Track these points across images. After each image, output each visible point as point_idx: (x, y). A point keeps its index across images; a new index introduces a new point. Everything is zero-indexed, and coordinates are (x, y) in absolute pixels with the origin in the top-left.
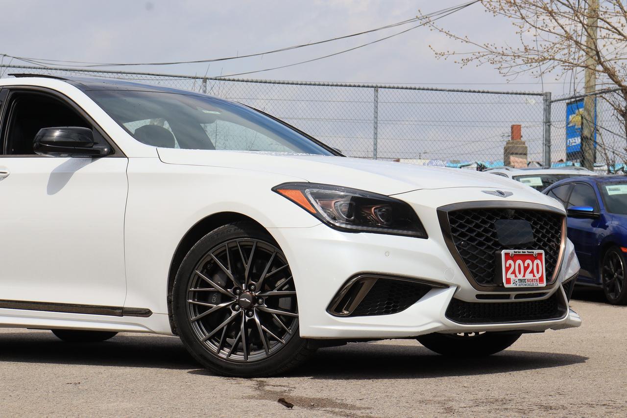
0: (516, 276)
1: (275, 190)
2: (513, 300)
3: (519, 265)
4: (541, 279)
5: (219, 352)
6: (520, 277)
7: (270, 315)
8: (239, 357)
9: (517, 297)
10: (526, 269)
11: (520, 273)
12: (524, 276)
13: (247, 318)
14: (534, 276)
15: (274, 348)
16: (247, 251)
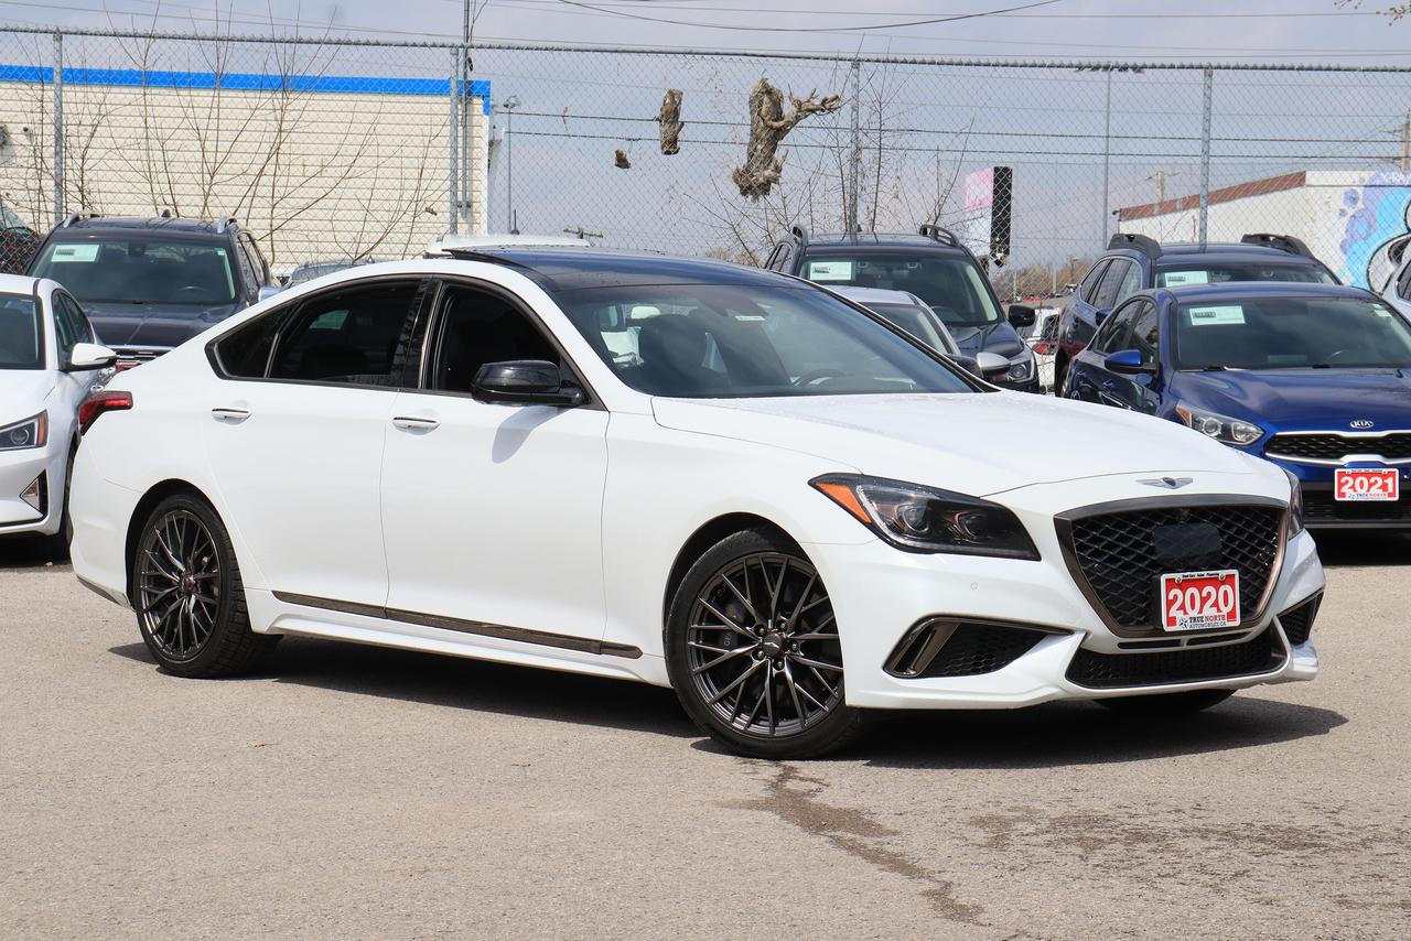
0: (1185, 613)
1: (813, 483)
2: (1185, 647)
3: (1192, 596)
4: (1231, 615)
5: (733, 720)
6: (1194, 613)
7: (807, 668)
8: (761, 729)
9: (1190, 642)
10: (1204, 601)
11: (1193, 607)
12: (1200, 612)
13: (775, 671)
14: (1219, 610)
15: (813, 718)
16: (774, 570)
